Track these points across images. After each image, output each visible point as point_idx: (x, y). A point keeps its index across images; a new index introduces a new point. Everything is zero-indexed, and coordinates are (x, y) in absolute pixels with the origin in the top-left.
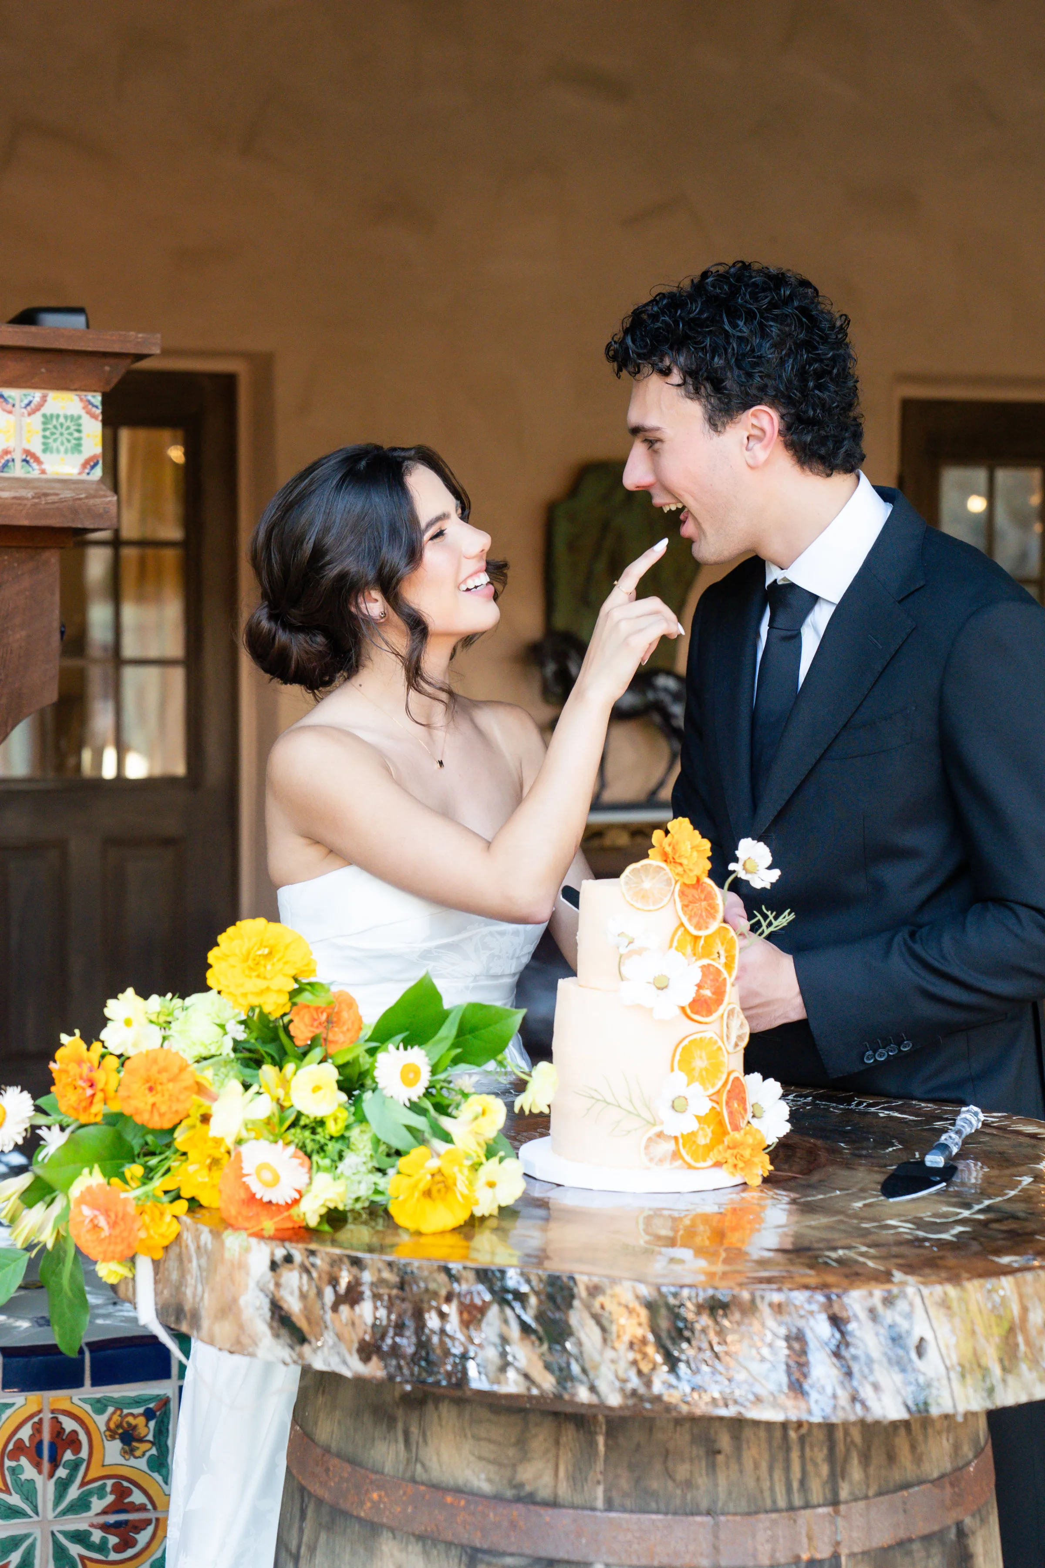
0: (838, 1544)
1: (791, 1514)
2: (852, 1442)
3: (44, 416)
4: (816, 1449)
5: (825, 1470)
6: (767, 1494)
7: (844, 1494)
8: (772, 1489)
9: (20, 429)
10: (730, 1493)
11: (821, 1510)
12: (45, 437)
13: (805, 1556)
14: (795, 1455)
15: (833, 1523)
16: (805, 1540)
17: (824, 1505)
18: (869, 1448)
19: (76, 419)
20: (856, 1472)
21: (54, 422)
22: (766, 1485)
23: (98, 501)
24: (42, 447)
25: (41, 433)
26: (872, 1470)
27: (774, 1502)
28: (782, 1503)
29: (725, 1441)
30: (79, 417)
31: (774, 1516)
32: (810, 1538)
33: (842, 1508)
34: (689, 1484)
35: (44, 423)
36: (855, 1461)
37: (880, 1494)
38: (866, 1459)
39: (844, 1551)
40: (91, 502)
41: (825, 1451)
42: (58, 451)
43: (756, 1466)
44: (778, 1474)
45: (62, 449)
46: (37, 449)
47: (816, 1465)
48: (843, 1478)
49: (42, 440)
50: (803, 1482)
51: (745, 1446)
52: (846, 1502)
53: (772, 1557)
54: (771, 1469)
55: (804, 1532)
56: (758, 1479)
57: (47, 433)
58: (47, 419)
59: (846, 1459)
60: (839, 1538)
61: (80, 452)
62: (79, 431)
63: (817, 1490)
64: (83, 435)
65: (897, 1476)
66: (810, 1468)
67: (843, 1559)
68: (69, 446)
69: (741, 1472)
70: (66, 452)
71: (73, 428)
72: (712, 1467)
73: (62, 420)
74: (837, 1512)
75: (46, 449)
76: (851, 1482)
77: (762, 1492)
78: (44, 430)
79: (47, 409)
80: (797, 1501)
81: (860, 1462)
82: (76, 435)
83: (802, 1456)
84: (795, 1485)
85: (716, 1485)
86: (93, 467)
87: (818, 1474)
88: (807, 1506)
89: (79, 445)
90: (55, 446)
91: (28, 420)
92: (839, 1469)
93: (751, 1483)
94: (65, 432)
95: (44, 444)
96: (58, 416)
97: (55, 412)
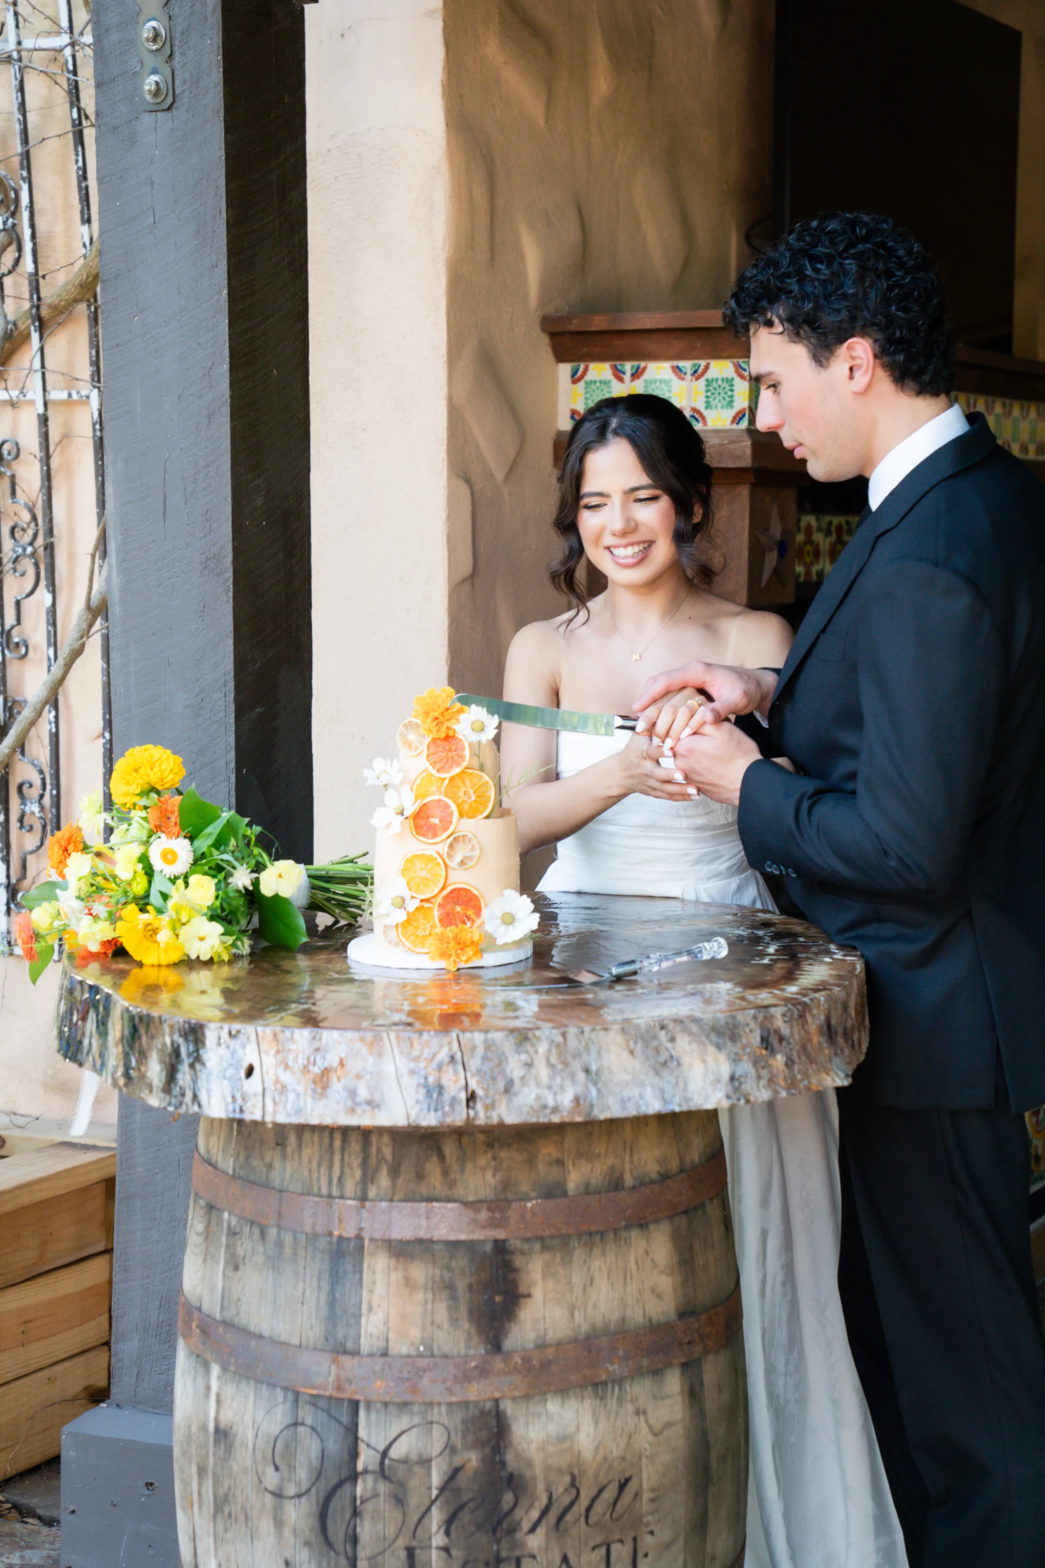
0: (361, 1229)
1: (329, 1200)
2: (384, 1158)
3: (707, 380)
4: (353, 1157)
5: (358, 1174)
6: (315, 1183)
7: (372, 1192)
8: (319, 1179)
9: (689, 392)
10: (292, 1177)
11: (350, 1202)
12: (707, 397)
13: (336, 1233)
14: (337, 1158)
15: (359, 1213)
16: (336, 1221)
17: (354, 1199)
18: (399, 1165)
19: (730, 382)
20: (384, 1180)
21: (714, 384)
22: (315, 1176)
23: (737, 445)
24: (704, 405)
25: (704, 394)
26: (400, 1182)
27: (319, 1189)
28: (324, 1191)
29: (292, 1139)
30: (732, 379)
31: (318, 1199)
32: (340, 1221)
33: (368, 1204)
34: (270, 1166)
35: (707, 386)
36: (384, 1171)
37: (405, 1200)
38: (394, 1173)
39: (366, 1235)
40: (732, 446)
41: (360, 1160)
42: (716, 407)
43: (310, 1162)
44: (323, 1170)
45: (719, 405)
46: (701, 407)
47: (351, 1169)
48: (372, 1183)
49: (705, 399)
50: (340, 1179)
51: (303, 1145)
52: (373, 1200)
53: (313, 1228)
54: (319, 1165)
55: (336, 1215)
56: (310, 1171)
57: (709, 394)
58: (709, 383)
59: (377, 1169)
60: (362, 1225)
61: (732, 407)
62: (732, 390)
63: (351, 1186)
64: (735, 393)
65: (424, 1190)
66: (347, 1170)
67: (366, 1242)
68: (724, 402)
69: (300, 1163)
70: (722, 407)
71: (728, 388)
72: (284, 1156)
73: (720, 382)
74: (363, 1206)
75: (708, 406)
76: (379, 1187)
77: (311, 1180)
78: (707, 391)
79: (709, 375)
80: (335, 1192)
81: (389, 1174)
82: (730, 393)
83: (342, 1160)
84: (335, 1181)
85: (285, 1170)
86: (741, 419)
87: (353, 1176)
88: (342, 1197)
89: (732, 401)
90: (713, 403)
91: (695, 383)
92: (369, 1175)
93: (306, 1173)
94: (721, 390)
95: (707, 402)
96: (717, 380)
97: (715, 377)
